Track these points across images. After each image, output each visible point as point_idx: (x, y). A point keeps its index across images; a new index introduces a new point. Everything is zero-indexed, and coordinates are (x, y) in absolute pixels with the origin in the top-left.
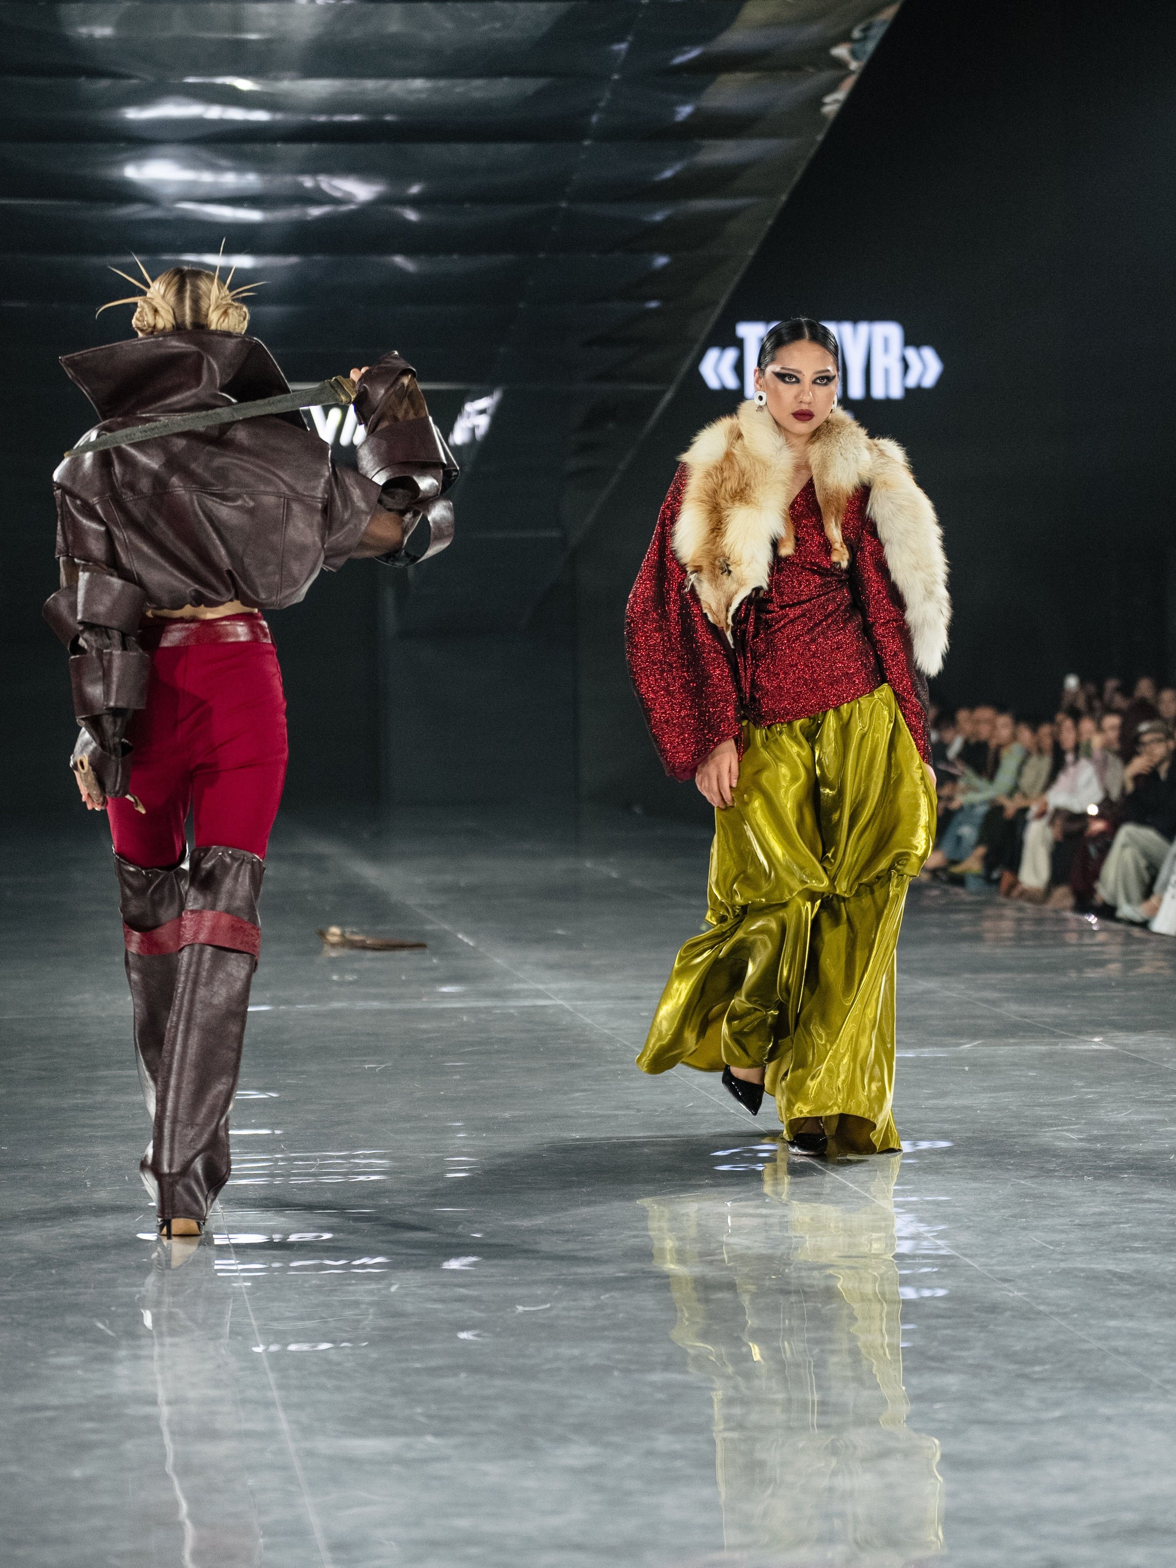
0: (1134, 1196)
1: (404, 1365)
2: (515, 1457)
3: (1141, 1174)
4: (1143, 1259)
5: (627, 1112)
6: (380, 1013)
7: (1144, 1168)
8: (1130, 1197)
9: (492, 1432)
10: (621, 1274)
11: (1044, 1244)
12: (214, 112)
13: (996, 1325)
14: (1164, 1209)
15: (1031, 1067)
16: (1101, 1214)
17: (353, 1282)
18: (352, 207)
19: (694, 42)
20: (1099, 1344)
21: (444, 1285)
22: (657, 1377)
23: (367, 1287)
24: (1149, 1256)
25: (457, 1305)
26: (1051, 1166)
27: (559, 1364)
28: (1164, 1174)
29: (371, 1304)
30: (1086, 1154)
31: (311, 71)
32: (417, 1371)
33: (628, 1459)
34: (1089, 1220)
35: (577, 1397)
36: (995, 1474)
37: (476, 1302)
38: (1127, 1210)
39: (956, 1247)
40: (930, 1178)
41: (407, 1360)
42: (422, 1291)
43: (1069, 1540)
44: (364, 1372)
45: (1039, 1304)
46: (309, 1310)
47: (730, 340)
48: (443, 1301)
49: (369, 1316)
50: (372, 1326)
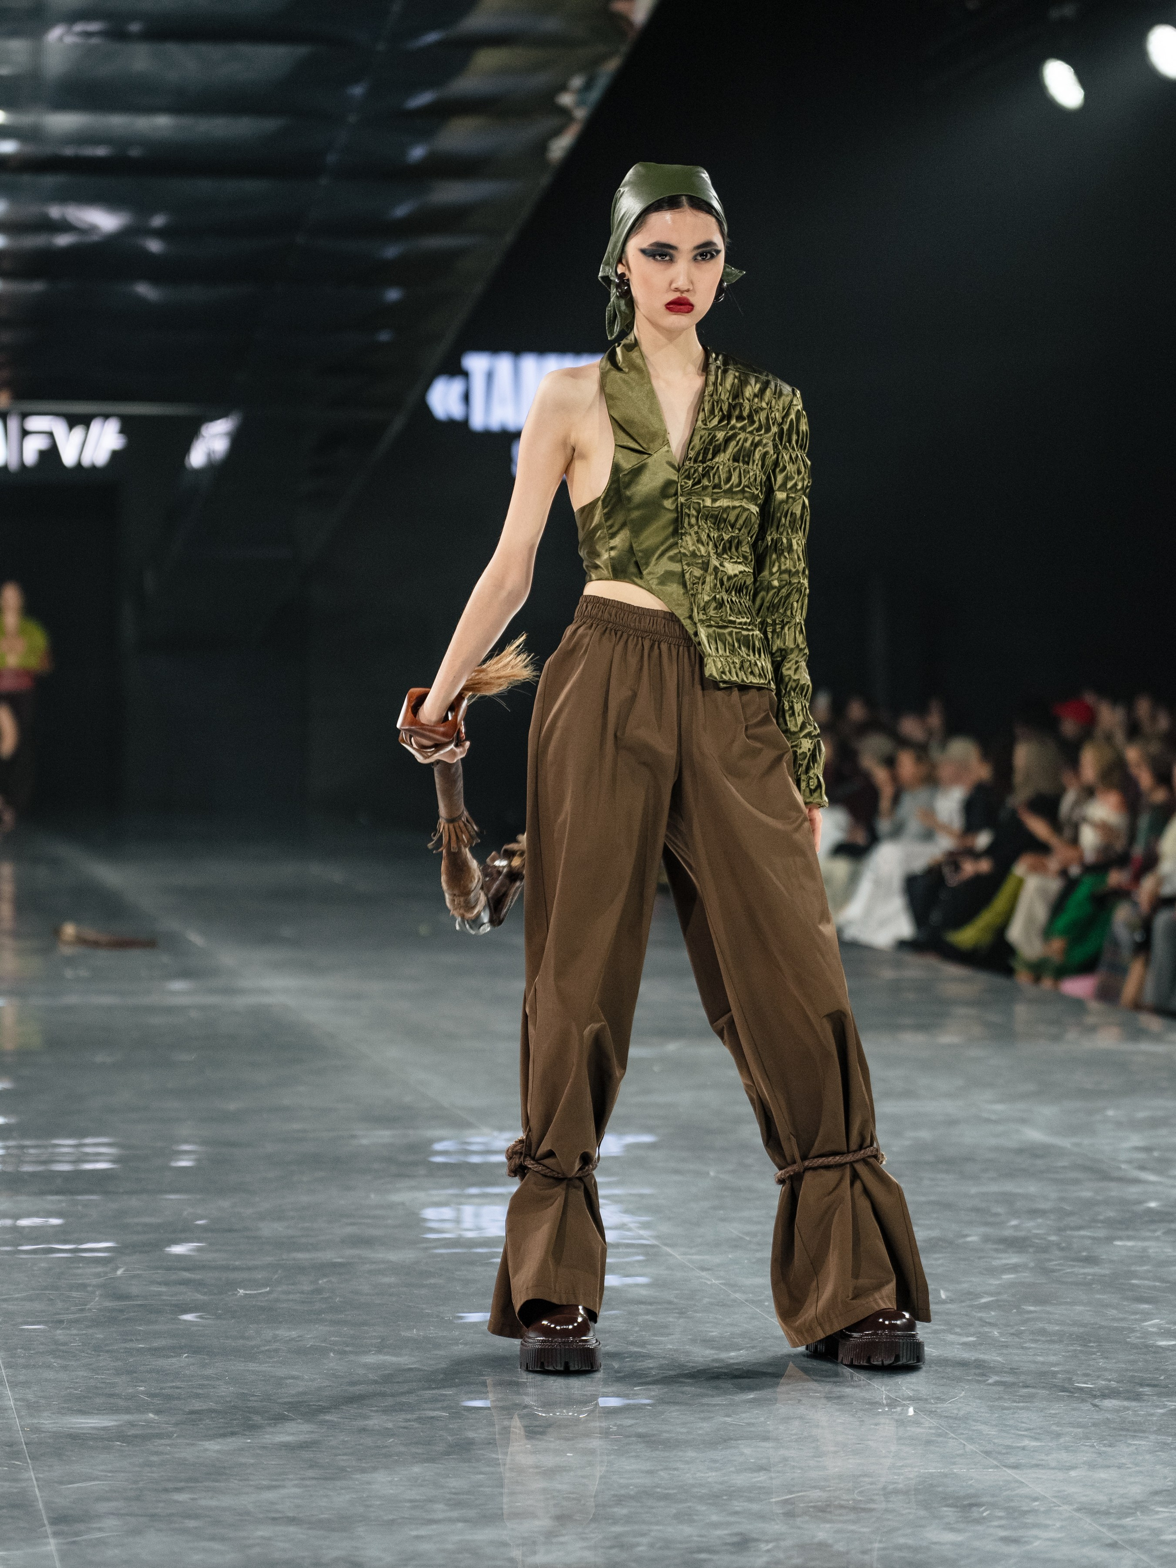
1: (128, 1345)
2: (233, 1434)
6: (110, 1008)
10: (339, 1260)
11: (740, 1235)
13: (696, 1311)
17: (81, 1265)
18: (96, 237)
19: (426, 85)
21: (169, 1269)
22: (371, 1359)
23: (94, 1270)
25: (182, 1288)
27: (275, 1346)
29: (98, 1286)
31: (58, 104)
32: (141, 1351)
33: (342, 1437)
35: (294, 1377)
36: (691, 1454)
37: (198, 1285)
39: (657, 1237)
41: (131, 1340)
42: (147, 1274)
43: (762, 1517)
44: (89, 1352)
45: (735, 1292)
46: (37, 1292)
47: (456, 370)
48: (167, 1284)
49: (95, 1298)
50: (98, 1307)
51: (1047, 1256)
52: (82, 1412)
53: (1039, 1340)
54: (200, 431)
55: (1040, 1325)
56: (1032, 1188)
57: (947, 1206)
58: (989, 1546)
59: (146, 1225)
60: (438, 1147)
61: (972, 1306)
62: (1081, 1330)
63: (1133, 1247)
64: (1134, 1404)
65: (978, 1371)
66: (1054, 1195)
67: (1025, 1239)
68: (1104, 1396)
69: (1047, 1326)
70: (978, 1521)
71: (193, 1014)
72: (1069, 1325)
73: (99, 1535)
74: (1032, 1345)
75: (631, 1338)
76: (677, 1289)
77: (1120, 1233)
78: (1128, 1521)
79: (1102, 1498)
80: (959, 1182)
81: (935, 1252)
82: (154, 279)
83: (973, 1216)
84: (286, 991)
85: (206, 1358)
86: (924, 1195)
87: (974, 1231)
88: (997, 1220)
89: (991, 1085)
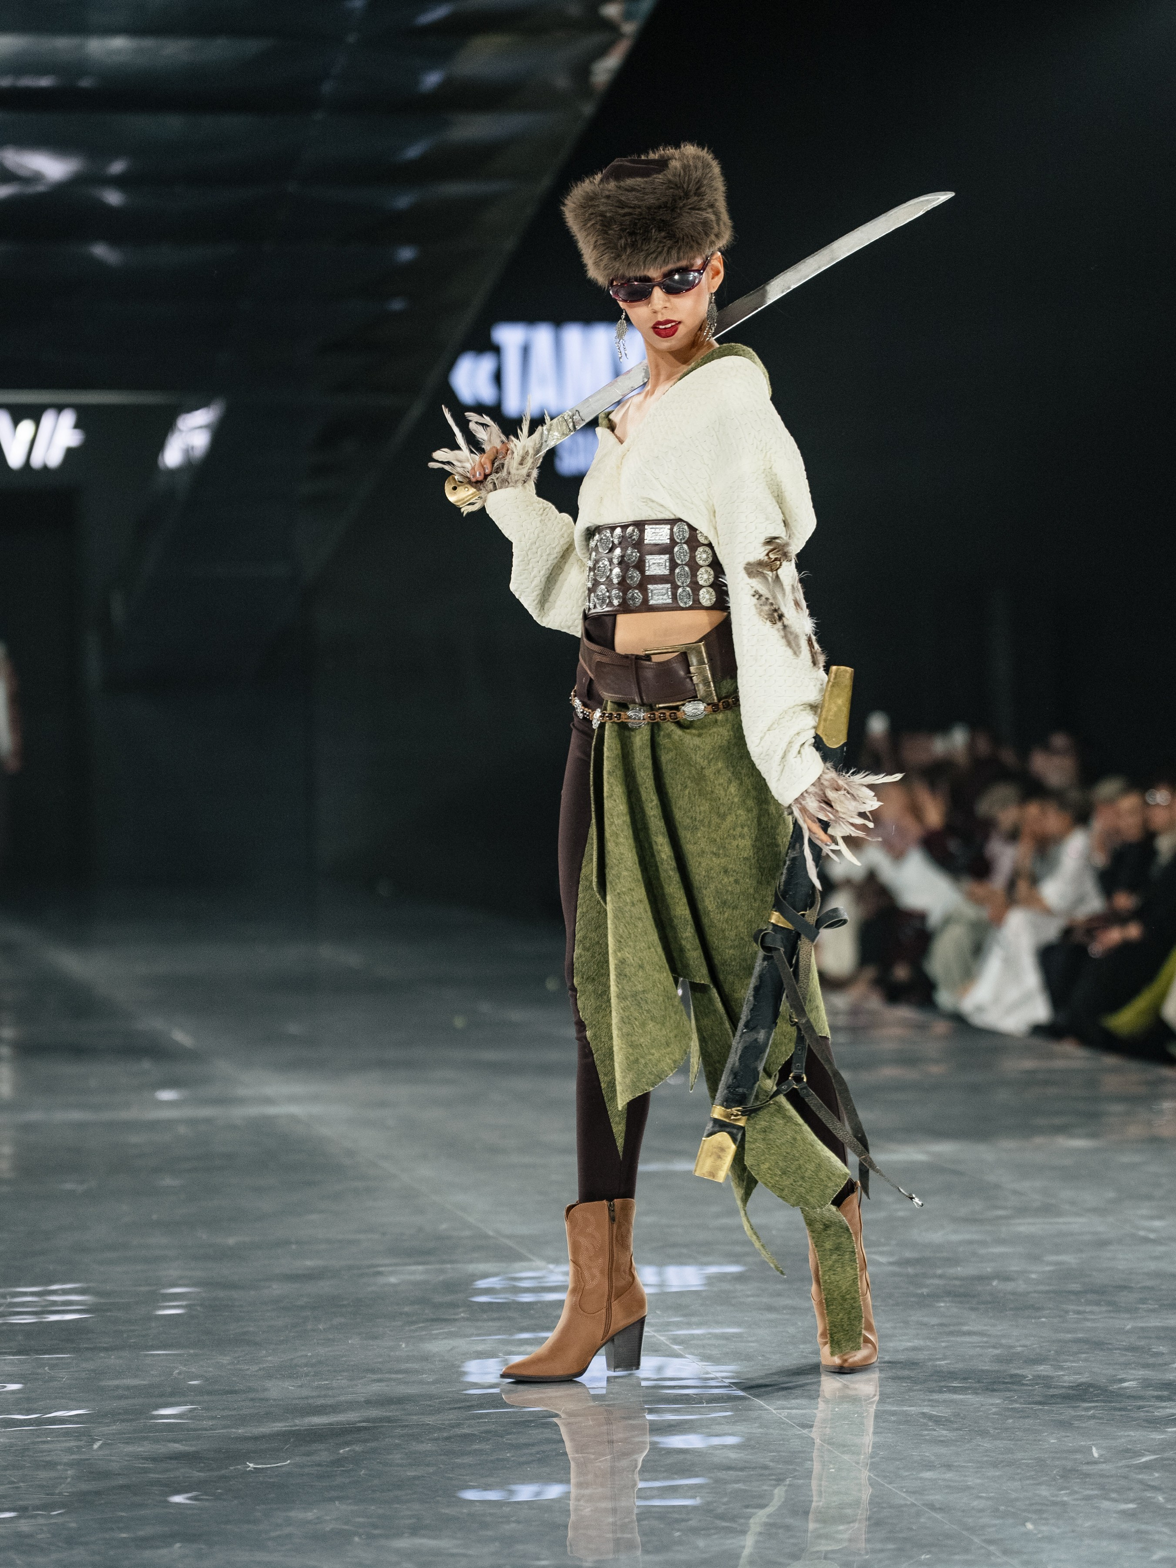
0: (952, 1328)
1: (108, 1535)
3: (961, 1302)
4: (962, 1401)
6: (81, 1126)
7: (965, 1295)
8: (947, 1329)
10: (363, 1423)
14: (986, 1342)
16: (914, 1349)
17: (47, 1439)
18: (41, 188)
20: (911, 1499)
21: (157, 1441)
22: (404, 1543)
23: (65, 1445)
24: (969, 1396)
25: (172, 1465)
27: (287, 1530)
28: (984, 1303)
29: (71, 1465)
30: (897, 1279)
32: (123, 1543)
34: (901, 1357)
37: (191, 1458)
38: (943, 1344)
40: (719, 1308)
41: (112, 1529)
42: (130, 1449)
44: (60, 1544)
45: (843, 1453)
47: (486, 346)
48: (154, 1459)
49: (66, 1478)
50: (70, 1490)
54: (175, 425)
57: (1099, 1345)
59: (128, 1388)
60: (482, 1284)
61: (1128, 1466)
65: (1140, 1545)
71: (182, 1130)
75: (719, 1511)
76: (773, 1452)
80: (1112, 1315)
81: (1084, 1401)
82: (113, 239)
83: (1130, 1356)
84: (293, 1099)
85: (203, 1547)
86: (1069, 1332)
87: (1132, 1374)
88: (1160, 1360)
89: (1149, 1197)
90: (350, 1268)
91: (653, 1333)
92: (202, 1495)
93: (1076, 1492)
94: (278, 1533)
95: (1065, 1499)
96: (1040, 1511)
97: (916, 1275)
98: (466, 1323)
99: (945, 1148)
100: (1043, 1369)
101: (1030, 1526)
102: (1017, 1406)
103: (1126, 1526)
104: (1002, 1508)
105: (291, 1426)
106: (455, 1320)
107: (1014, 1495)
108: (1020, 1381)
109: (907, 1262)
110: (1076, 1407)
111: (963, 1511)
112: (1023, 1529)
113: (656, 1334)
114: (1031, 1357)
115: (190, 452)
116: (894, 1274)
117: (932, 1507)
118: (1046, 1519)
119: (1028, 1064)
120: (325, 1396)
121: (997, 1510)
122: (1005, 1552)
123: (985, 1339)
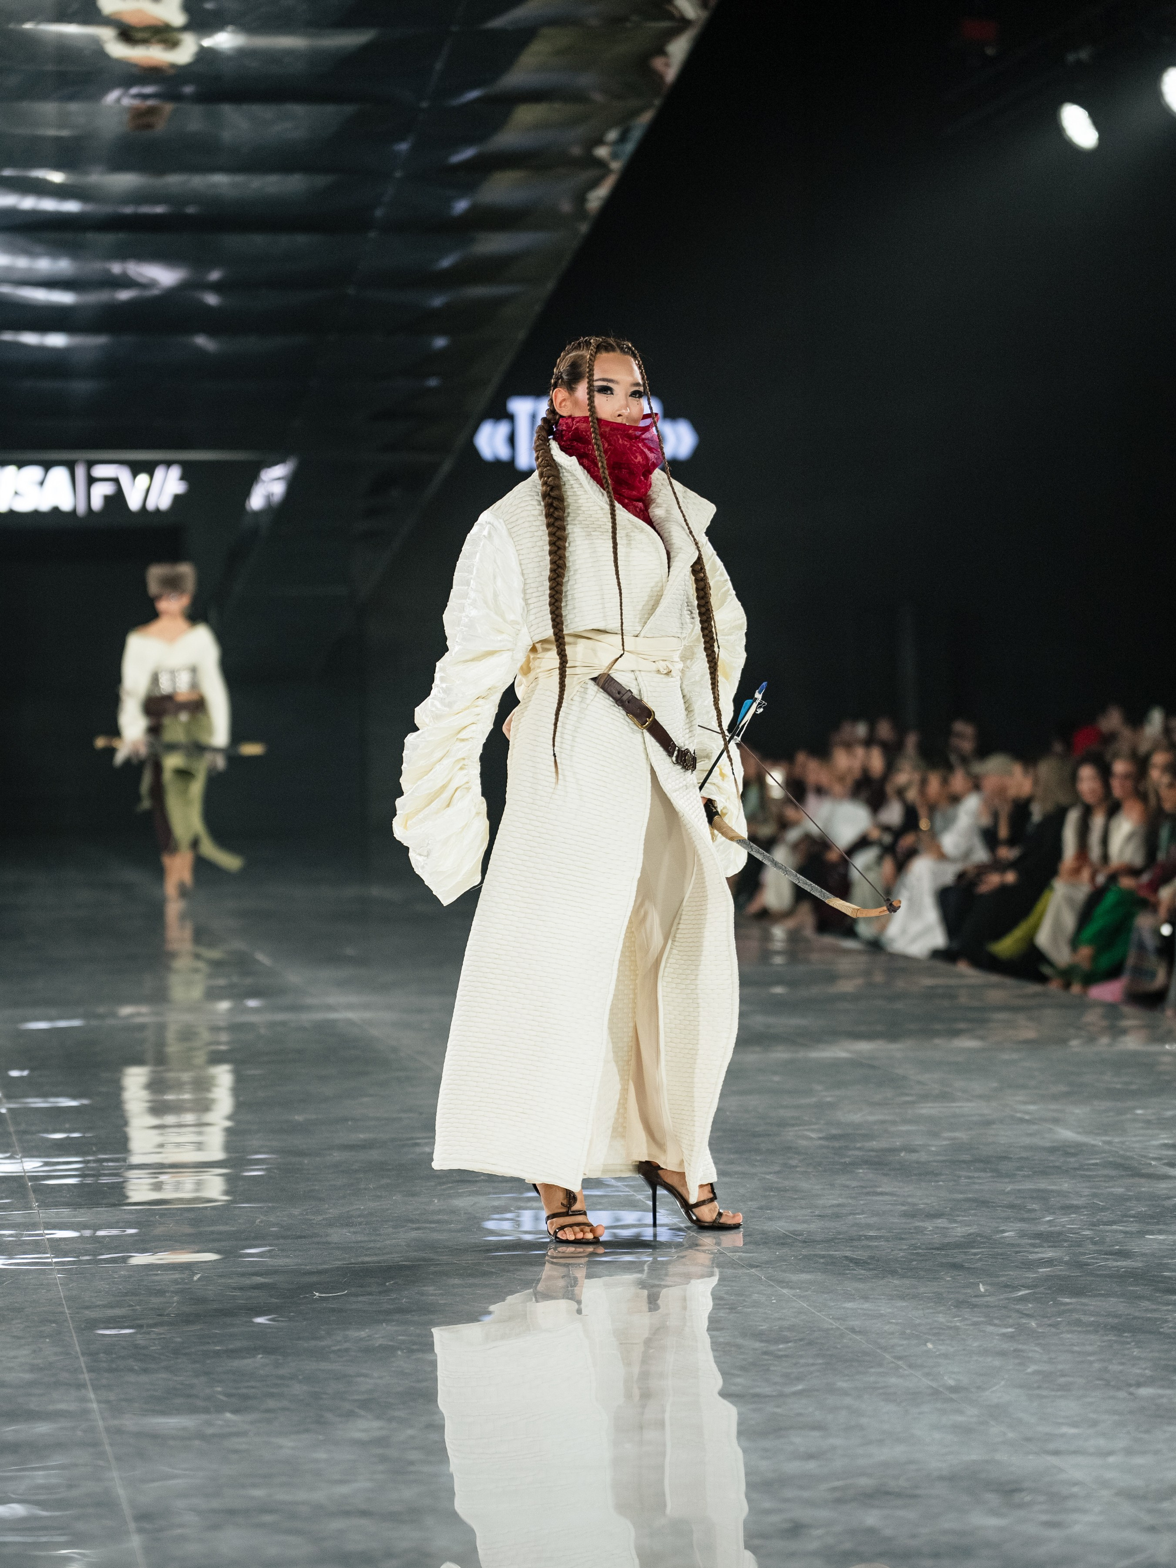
0: (868, 1190)
1: (205, 1348)
2: (307, 1431)
3: (876, 1169)
4: (876, 1247)
5: (411, 1115)
7: (879, 1164)
8: (865, 1190)
9: (284, 1409)
10: (404, 1263)
11: (786, 1231)
12: (28, 203)
13: (745, 1307)
14: (895, 1201)
15: (775, 1073)
16: (839, 1205)
17: (159, 1272)
18: (156, 292)
19: (468, 141)
20: (836, 1324)
21: (243, 1275)
23: (173, 1276)
24: (882, 1243)
25: (256, 1293)
26: (793, 1162)
27: (346, 1345)
28: (894, 1170)
29: (176, 1293)
30: (825, 1151)
31: (118, 165)
32: (217, 1354)
33: (410, 1432)
34: (829, 1211)
35: (365, 1376)
37: (272, 1288)
38: (862, 1202)
41: (209, 1343)
42: (222, 1280)
43: (811, 1503)
44: (167, 1354)
45: (783, 1287)
46: (118, 1299)
47: (503, 414)
48: (241, 1289)
49: (173, 1303)
50: (176, 1312)
51: (1081, 1250)
52: (163, 1413)
53: (1076, 1331)
55: (1076, 1316)
56: (1065, 1185)
57: (984, 1203)
58: (1031, 1529)
59: (220, 1233)
61: (1008, 1299)
62: (1116, 1321)
63: (1164, 1240)
64: (1168, 1392)
65: (1017, 1361)
66: (1086, 1192)
67: (1060, 1233)
68: (1139, 1385)
69: (1082, 1317)
70: (1021, 1506)
71: (263, 1031)
72: (1103, 1315)
73: (179, 1531)
74: (1069, 1336)
77: (1150, 1228)
78: (1166, 1505)
79: (1139, 1483)
80: (995, 1179)
81: (973, 1247)
82: (212, 331)
83: (1009, 1212)
84: (350, 1007)
85: (280, 1357)
86: (961, 1193)
87: (1011, 1227)
88: (1033, 1216)
89: (1024, 1087)
90: (393, 1140)
91: (632, 1193)
92: (279, 1317)
93: (966, 1319)
94: (338, 1347)
95: (958, 1324)
96: (938, 1334)
97: (840, 1148)
98: (487, 1184)
99: (864, 1047)
100: (941, 1222)
101: (930, 1346)
102: (920, 1251)
103: (1005, 1346)
104: (908, 1331)
105: (348, 1264)
106: (476, 1181)
107: (918, 1321)
108: (922, 1231)
109: (834, 1137)
110: (966, 1252)
111: (878, 1334)
112: (925, 1348)
113: (634, 1194)
114: (932, 1212)
115: (271, 497)
116: (822, 1147)
117: (853, 1330)
118: (943, 1340)
119: (928, 982)
120: (375, 1241)
121: (903, 1333)
122: (910, 1366)
123: (895, 1198)
